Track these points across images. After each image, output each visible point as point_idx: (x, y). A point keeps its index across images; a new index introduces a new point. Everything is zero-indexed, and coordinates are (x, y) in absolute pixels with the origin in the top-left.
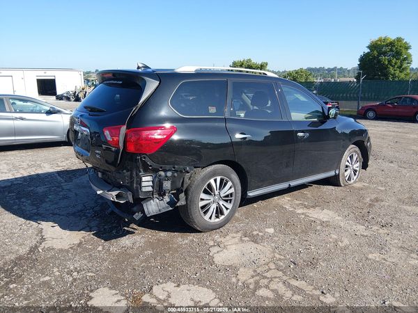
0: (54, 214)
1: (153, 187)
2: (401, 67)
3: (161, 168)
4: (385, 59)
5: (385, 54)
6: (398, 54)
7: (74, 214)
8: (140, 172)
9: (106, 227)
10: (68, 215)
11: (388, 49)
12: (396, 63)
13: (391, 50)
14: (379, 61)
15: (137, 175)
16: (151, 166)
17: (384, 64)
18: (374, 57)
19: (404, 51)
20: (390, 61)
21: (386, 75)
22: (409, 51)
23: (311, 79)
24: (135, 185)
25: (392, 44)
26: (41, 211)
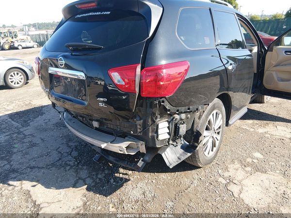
0: (32, 168)
1: (169, 134)
3: (178, 111)
7: (53, 165)
8: (156, 118)
9: (99, 176)
10: (48, 167)
15: (154, 122)
16: (169, 110)
24: (150, 134)
26: (15, 166)
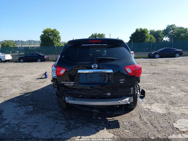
2: (58, 40)
4: (51, 37)
5: (51, 35)
6: (55, 35)
11: (52, 33)
12: (56, 39)
13: (53, 34)
14: (49, 38)
15: (137, 87)
17: (51, 39)
18: (47, 37)
19: (57, 34)
20: (53, 38)
21: (53, 44)
22: (59, 35)
23: (16, 46)
25: (53, 31)
